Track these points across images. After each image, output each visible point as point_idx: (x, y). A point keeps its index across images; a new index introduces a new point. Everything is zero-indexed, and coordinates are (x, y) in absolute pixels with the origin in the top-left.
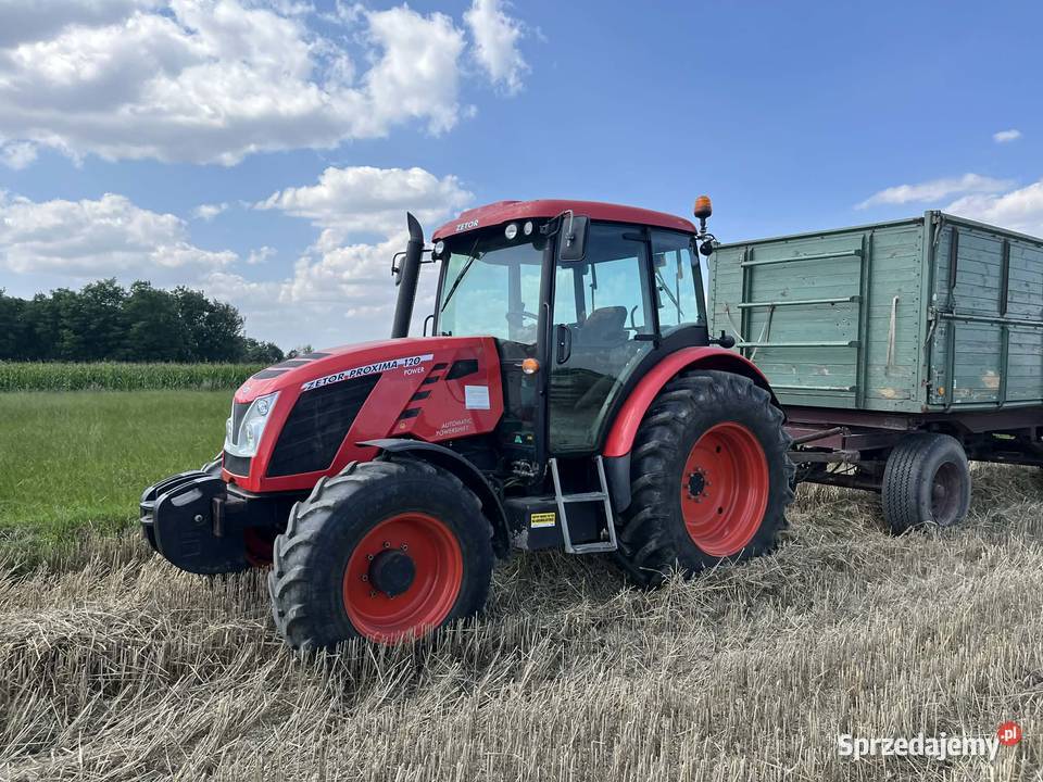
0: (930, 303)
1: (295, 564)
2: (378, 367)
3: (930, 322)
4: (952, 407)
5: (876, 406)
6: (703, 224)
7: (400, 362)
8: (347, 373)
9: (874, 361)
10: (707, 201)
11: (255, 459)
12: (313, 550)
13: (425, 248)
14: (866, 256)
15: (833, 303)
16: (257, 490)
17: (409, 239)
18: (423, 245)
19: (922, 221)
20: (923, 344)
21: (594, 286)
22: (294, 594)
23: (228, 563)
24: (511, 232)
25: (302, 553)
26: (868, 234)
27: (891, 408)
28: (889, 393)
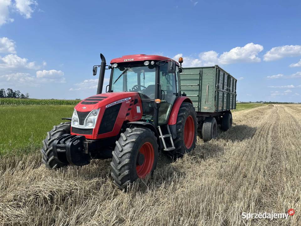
0: (216, 87)
1: (126, 159)
2: (121, 101)
3: (216, 91)
4: (218, 111)
5: (202, 111)
6: (181, 64)
7: (125, 99)
8: (115, 103)
9: (202, 100)
10: (182, 59)
11: (95, 129)
12: (131, 154)
13: (106, 65)
14: (201, 75)
15: (192, 86)
16: (95, 138)
17: (101, 62)
18: (106, 64)
19: (214, 67)
20: (214, 96)
21: (144, 78)
22: (126, 167)
23: (86, 162)
24: (147, 63)
25: (128, 155)
26: (201, 69)
27: (206, 111)
28: (206, 108)
